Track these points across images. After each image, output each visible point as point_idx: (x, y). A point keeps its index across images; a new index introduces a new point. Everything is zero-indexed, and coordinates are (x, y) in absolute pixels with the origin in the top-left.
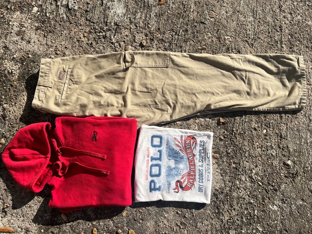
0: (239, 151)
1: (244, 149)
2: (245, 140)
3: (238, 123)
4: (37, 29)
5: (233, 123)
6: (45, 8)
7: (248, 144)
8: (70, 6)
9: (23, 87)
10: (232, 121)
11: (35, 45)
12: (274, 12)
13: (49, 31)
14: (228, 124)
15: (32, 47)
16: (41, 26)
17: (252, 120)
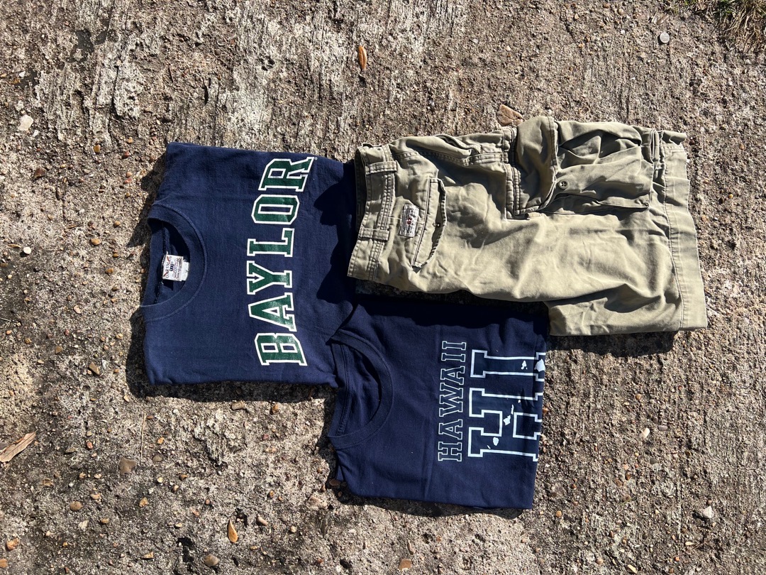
0: (579, 488)
1: (592, 483)
2: (595, 458)
3: (577, 413)
4: (37, 176)
5: (564, 414)
6: (52, 118)
7: (603, 469)
8: (119, 109)
9: (11, 341)
10: (560, 408)
11: (34, 221)
12: (677, 98)
13: (68, 180)
14: (550, 418)
15: (26, 228)
16: (46, 168)
17: (612, 406)
